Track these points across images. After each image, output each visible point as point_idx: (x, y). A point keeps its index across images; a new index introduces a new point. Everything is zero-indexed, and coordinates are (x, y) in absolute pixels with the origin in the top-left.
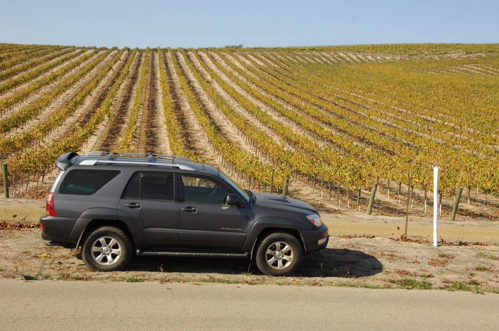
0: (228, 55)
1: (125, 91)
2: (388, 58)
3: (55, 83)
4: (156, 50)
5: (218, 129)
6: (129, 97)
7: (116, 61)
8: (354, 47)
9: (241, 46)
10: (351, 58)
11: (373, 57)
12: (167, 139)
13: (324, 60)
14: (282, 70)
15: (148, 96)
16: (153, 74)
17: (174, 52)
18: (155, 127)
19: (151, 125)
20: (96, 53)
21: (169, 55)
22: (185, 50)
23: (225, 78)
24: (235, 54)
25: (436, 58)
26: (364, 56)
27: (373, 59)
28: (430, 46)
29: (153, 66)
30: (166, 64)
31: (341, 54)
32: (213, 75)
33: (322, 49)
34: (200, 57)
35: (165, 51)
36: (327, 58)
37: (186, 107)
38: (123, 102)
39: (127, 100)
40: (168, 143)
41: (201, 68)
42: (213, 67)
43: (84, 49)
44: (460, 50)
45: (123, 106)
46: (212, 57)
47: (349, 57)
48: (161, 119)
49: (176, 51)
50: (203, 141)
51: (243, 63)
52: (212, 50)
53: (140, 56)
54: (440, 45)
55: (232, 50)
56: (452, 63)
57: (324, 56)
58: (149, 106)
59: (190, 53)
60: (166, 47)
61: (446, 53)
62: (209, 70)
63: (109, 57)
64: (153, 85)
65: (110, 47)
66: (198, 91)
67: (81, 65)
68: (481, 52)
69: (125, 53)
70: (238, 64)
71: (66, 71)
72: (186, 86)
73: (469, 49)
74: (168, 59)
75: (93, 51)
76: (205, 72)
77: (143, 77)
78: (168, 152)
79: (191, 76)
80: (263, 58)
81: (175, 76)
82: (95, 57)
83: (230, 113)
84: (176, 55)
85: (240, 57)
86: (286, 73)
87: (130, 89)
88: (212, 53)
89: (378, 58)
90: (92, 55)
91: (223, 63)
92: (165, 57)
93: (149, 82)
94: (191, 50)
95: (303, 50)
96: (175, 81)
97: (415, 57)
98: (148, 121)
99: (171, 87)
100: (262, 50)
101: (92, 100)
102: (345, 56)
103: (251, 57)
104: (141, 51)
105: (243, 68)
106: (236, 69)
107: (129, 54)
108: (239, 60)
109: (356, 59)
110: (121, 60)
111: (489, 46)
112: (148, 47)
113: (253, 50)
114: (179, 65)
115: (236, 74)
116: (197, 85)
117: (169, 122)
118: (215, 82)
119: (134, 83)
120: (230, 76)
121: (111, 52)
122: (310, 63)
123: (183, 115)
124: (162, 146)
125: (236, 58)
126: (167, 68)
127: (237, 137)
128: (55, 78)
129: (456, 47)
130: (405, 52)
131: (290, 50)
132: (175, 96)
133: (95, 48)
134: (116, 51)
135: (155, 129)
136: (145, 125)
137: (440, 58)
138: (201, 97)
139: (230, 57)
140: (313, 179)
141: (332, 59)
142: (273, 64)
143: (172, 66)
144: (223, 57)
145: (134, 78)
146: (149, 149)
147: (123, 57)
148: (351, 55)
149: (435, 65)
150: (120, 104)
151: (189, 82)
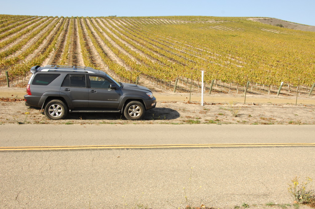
0: (110, 20)
1: (62, 37)
2: (182, 22)
3: (29, 33)
4: (76, 18)
5: (106, 55)
6: (64, 40)
7: (58, 23)
8: (167, 17)
9: (116, 16)
10: (166, 22)
11: (176, 22)
12: (82, 59)
13: (154, 22)
14: (135, 27)
15: (73, 40)
16: (75, 29)
17: (85, 19)
18: (77, 54)
19: (75, 53)
20: (48, 19)
21: (82, 20)
22: (90, 18)
23: (108, 31)
24: (113, 19)
25: (203, 22)
26: (172, 21)
27: (176, 23)
28: (200, 17)
29: (75, 25)
30: (81, 25)
31: (162, 20)
32: (103, 29)
33: (153, 18)
34: (97, 21)
35: (80, 18)
36: (155, 22)
37: (91, 44)
38: (61, 42)
39: (63, 41)
40: (83, 61)
41: (97, 26)
42: (103, 26)
43: (42, 17)
44: (213, 19)
45: (61, 44)
46: (102, 21)
47: (165, 21)
48: (79, 50)
49: (86, 18)
50: (99, 60)
51: (117, 24)
52: (103, 18)
53: (69, 20)
54: (205, 17)
55: (112, 18)
56: (209, 25)
57: (154, 21)
58: (73, 44)
59: (92, 19)
60: (81, 16)
62: (101, 27)
63: (54, 21)
64: (75, 34)
65: (54, 16)
66: (96, 37)
67: (41, 25)
68: (222, 21)
69: (62, 19)
70: (114, 24)
71: (34, 28)
72: (91, 35)
73: (216, 19)
74: (82, 22)
75: (46, 18)
76: (100, 28)
77: (70, 31)
78: (83, 65)
79: (93, 30)
80: (126, 21)
81: (85, 30)
82: (47, 21)
83: (111, 47)
84: (85, 20)
85: (115, 21)
86: (136, 28)
87: (64, 36)
88: (103, 19)
89: (178, 22)
90: (46, 20)
91: (108, 24)
92: (81, 21)
93: (73, 33)
94: (92, 18)
95: (144, 18)
96: (85, 32)
97: (194, 22)
98: (73, 51)
99: (84, 35)
100: (125, 18)
101: (46, 41)
102: (163, 21)
103: (121, 21)
104: (69, 18)
105: (117, 26)
106: (114, 26)
107: (64, 20)
108: (115, 23)
109: (168, 23)
110: (59, 22)
111: (225, 18)
112: (72, 17)
113: (122, 18)
114: (87, 25)
115: (114, 29)
116: (96, 34)
117: (83, 52)
118: (104, 32)
119: (66, 33)
120: (111, 30)
121: (55, 18)
122: (147, 24)
123: (90, 48)
124: (80, 62)
125: (114, 22)
126: (82, 27)
127: (115, 58)
128: (28, 31)
129: (211, 18)
130: (190, 19)
131: (138, 18)
132: (85, 39)
133: (47, 17)
134: (57, 18)
135: (77, 55)
136: (72, 53)
137: (205, 23)
138: (98, 40)
139: (111, 21)
140: (150, 77)
141: (157, 22)
142: (131, 25)
143: (84, 25)
144: (108, 21)
145: (66, 31)
146: (74, 64)
147: (60, 21)
148: (166, 21)
149: (202, 26)
150: (60, 43)
151: (92, 33)
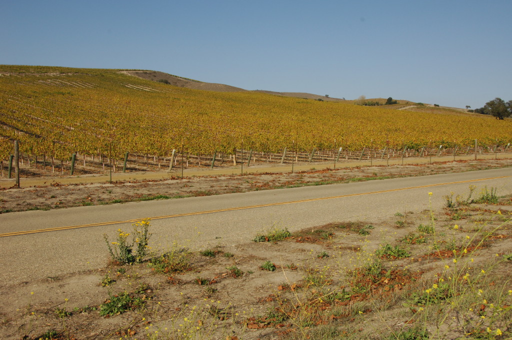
61: (46, 73)
